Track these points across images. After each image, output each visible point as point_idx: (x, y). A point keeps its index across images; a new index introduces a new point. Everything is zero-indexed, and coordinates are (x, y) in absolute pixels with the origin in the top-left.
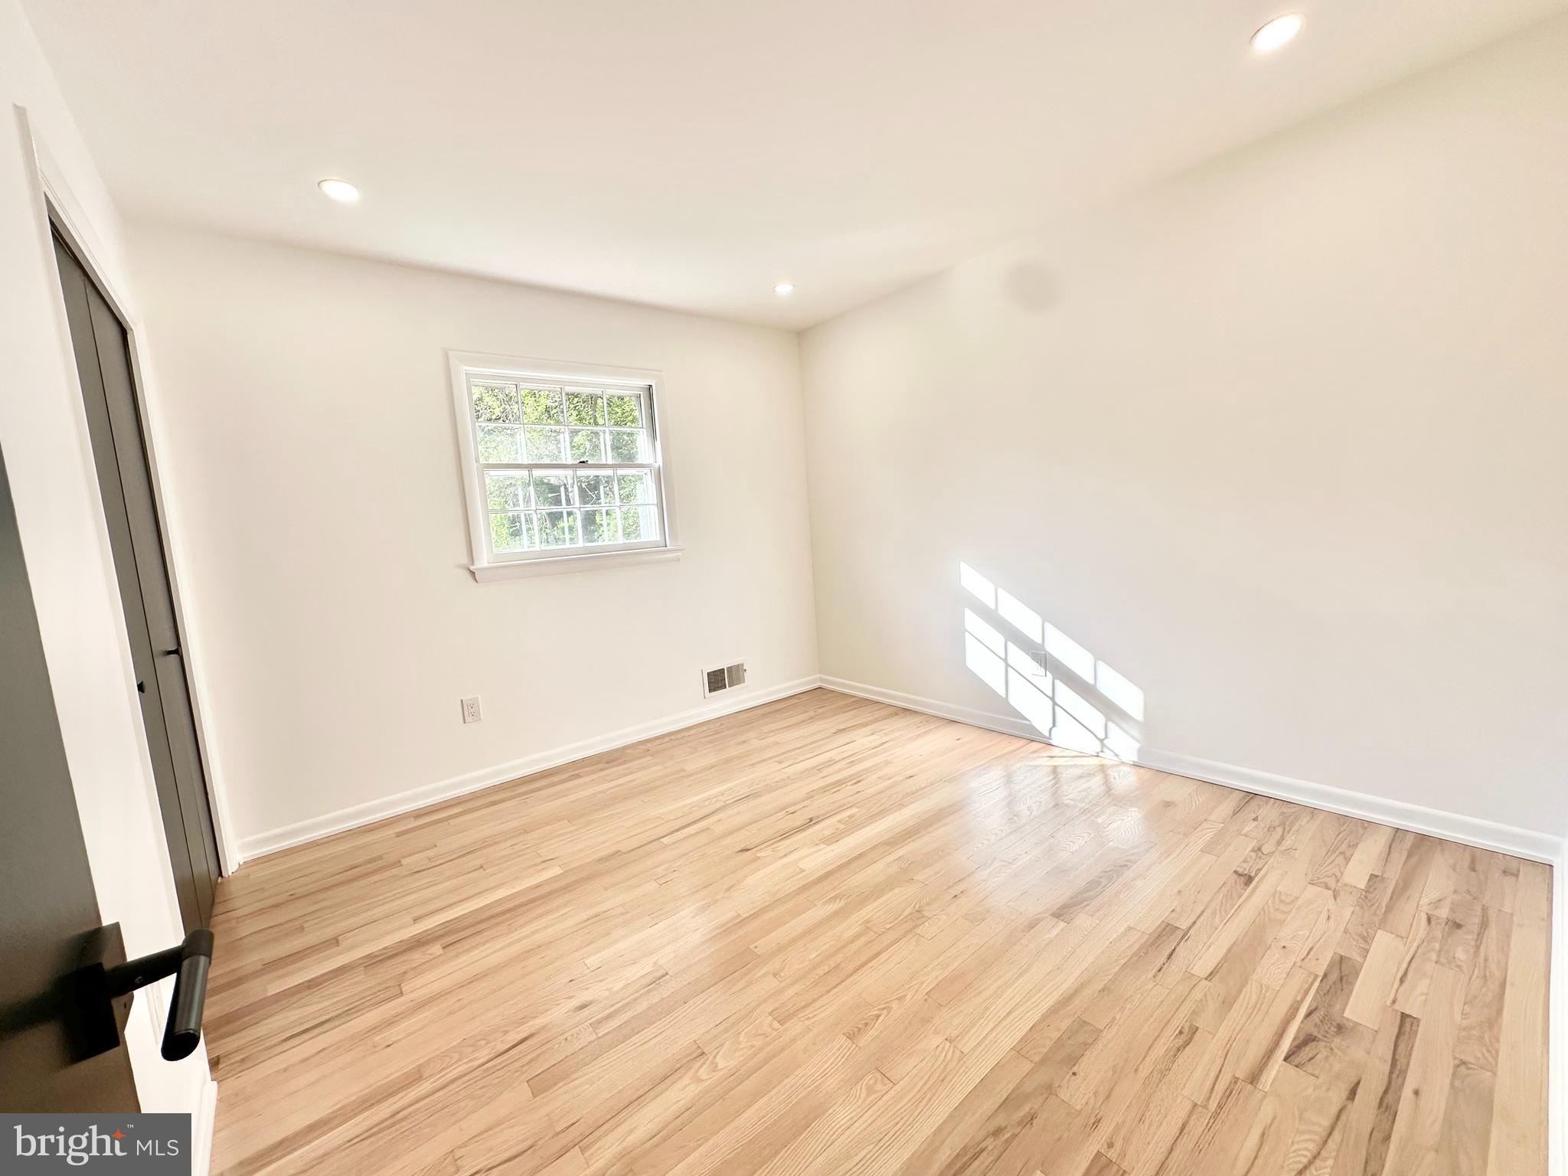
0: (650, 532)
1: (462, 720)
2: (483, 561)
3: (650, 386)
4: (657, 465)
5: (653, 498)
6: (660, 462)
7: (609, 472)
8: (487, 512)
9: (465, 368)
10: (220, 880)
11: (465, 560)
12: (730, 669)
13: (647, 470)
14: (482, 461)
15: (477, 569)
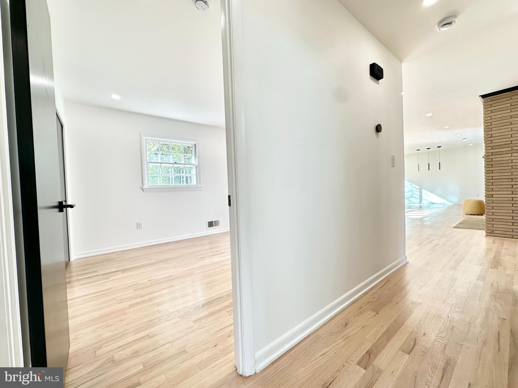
0: (194, 182)
1: (137, 228)
2: (146, 186)
3: (196, 144)
4: (196, 164)
5: (195, 173)
6: (197, 164)
7: (183, 166)
8: (148, 174)
9: (145, 137)
10: (69, 262)
11: (141, 186)
12: (215, 221)
13: (194, 166)
14: (148, 161)
15: (144, 188)
